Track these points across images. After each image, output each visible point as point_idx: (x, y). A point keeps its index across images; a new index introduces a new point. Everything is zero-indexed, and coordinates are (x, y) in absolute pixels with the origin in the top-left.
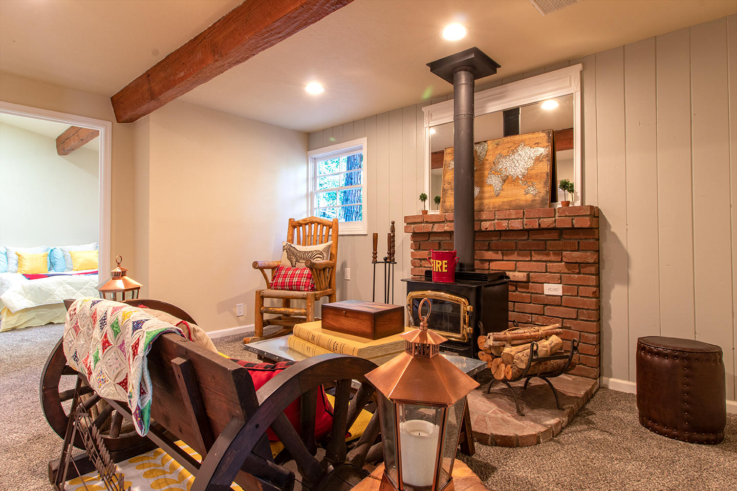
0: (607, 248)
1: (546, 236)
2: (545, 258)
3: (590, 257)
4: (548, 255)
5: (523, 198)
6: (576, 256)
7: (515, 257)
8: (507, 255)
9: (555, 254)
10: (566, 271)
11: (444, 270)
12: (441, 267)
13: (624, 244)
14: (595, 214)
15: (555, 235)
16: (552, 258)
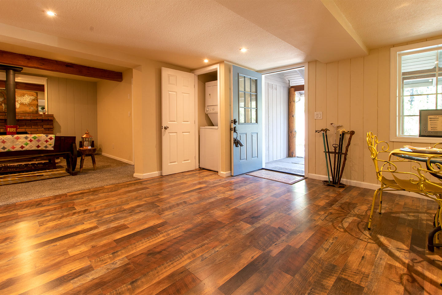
0: (55, 124)
1: (38, 121)
2: (37, 127)
3: (51, 127)
4: (38, 126)
5: (29, 110)
6: (48, 126)
7: (25, 127)
8: (21, 127)
9: (40, 126)
10: (44, 130)
11: (15, 131)
12: (14, 130)
13: (59, 124)
14: (52, 116)
15: (41, 121)
16: (40, 127)
